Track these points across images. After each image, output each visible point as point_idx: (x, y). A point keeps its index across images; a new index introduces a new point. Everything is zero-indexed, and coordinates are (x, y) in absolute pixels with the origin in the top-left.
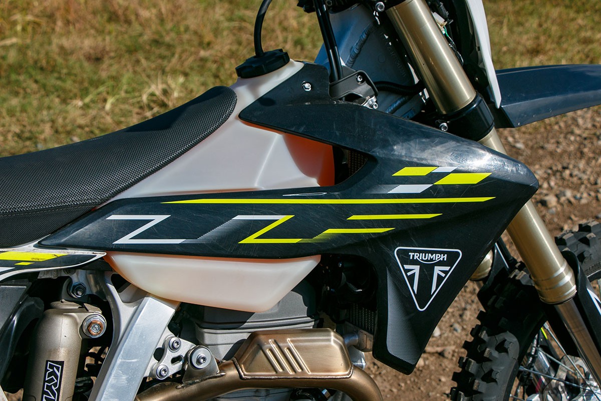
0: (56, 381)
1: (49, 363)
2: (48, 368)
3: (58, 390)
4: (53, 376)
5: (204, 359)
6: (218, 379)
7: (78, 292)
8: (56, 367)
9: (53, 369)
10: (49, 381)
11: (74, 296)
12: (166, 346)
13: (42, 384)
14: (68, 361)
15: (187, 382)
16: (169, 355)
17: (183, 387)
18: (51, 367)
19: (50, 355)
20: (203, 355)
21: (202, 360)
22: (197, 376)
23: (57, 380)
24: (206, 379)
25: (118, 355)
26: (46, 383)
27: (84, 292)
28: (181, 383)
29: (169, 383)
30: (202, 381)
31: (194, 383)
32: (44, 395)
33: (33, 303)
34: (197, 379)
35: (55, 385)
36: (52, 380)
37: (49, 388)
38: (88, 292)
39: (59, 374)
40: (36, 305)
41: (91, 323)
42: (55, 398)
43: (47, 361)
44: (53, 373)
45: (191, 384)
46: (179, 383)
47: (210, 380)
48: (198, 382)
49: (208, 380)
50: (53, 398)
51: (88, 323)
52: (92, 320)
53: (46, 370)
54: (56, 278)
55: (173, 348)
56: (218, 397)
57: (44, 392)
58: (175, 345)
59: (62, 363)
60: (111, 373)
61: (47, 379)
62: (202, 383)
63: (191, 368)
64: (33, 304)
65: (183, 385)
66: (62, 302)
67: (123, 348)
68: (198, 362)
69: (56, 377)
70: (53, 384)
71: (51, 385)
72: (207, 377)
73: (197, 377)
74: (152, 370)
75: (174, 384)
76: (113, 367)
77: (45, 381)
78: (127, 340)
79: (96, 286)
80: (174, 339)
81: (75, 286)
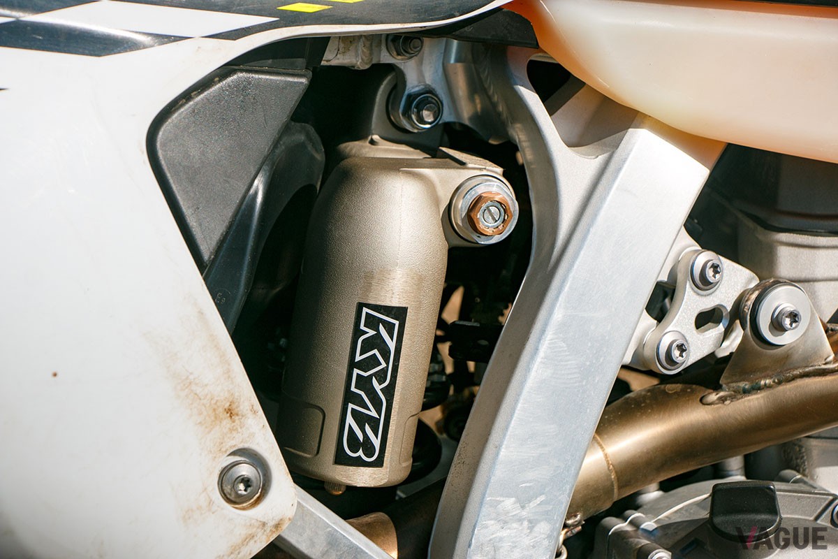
0: (384, 365)
1: (365, 310)
2: (362, 327)
3: (389, 391)
4: (375, 351)
5: (794, 317)
6: (829, 378)
7: (425, 113)
8: (386, 324)
9: (377, 330)
10: (365, 365)
11: (408, 127)
12: (680, 277)
13: (345, 372)
14: (418, 308)
15: (734, 385)
16: (690, 303)
17: (723, 400)
18: (372, 322)
19: (368, 288)
20: (789, 307)
21: (787, 321)
22: (766, 368)
23: (388, 363)
24: (794, 378)
25: (557, 297)
26: (356, 371)
27: (438, 113)
28: (717, 387)
29: (678, 387)
30: (780, 383)
31: (757, 388)
32: (351, 406)
33: (302, 138)
34: (765, 377)
35: (381, 376)
36: (373, 362)
37: (364, 383)
38: (447, 116)
39: (392, 345)
40: (310, 147)
41: (479, 199)
42: (380, 415)
43: (360, 306)
44: (376, 342)
45: (746, 392)
46: (708, 387)
47: (807, 381)
48: (767, 387)
49: (800, 382)
50: (374, 413)
51: (470, 198)
52: (480, 190)
53: (358, 333)
54: (367, 67)
55: (704, 283)
56: (809, 437)
57: (349, 397)
58: (710, 273)
59: (400, 313)
60: (537, 349)
61: (358, 358)
62: (781, 388)
63: (753, 342)
64: (303, 143)
65: (722, 394)
66: (372, 142)
67: (571, 275)
68: (777, 326)
69: (385, 353)
70: (374, 374)
71: (371, 376)
72: (797, 372)
73: (765, 372)
74: (641, 346)
75: (693, 391)
76: (543, 331)
77: (352, 364)
78: (582, 253)
79: (471, 98)
80: (706, 257)
81: (411, 97)
